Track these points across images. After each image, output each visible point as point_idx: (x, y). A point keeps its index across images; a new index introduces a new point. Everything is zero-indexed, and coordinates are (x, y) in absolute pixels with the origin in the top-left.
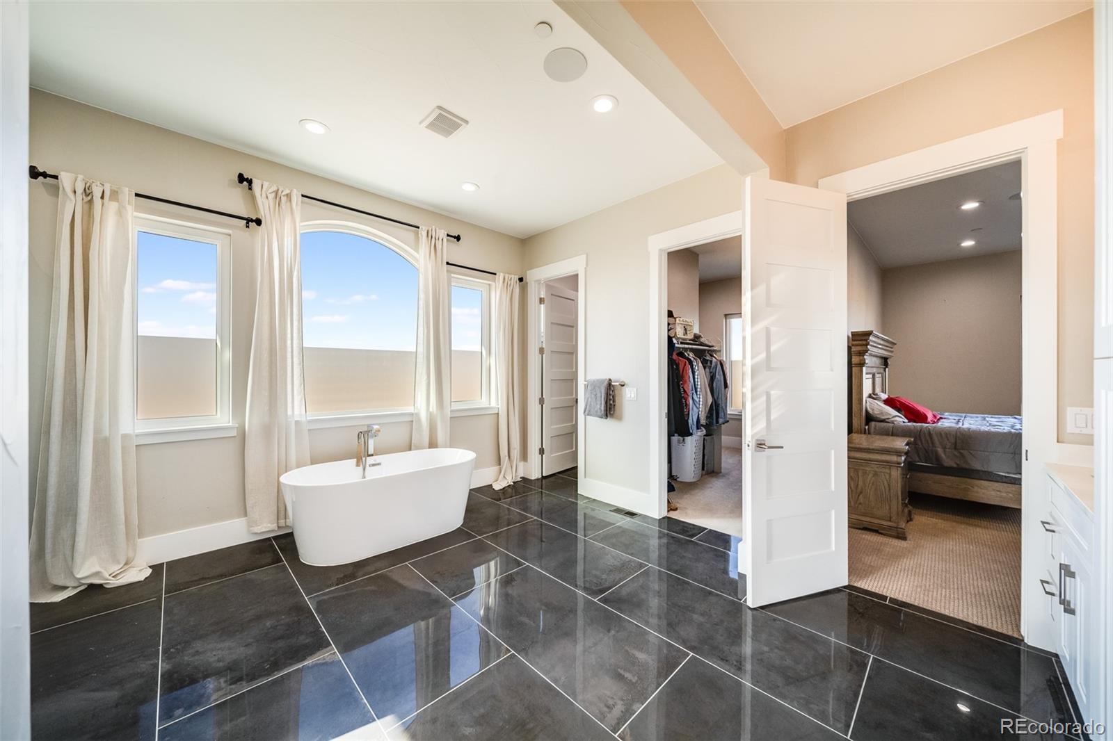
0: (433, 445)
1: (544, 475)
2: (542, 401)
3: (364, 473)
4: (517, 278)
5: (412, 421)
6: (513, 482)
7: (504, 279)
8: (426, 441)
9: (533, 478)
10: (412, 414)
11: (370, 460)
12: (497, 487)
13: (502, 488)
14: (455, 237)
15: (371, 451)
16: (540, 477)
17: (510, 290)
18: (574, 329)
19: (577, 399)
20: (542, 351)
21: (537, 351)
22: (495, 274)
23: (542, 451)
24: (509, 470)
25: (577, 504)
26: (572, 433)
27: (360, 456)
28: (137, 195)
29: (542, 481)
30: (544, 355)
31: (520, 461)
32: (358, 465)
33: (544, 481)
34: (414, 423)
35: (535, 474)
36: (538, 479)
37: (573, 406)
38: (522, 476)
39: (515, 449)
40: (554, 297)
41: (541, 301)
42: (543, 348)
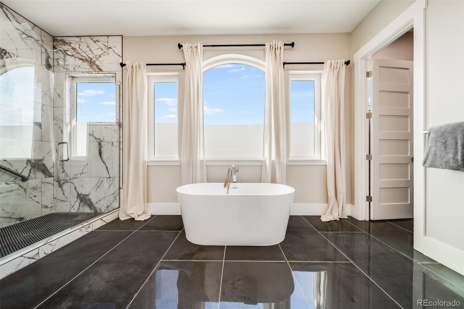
0: (273, 181)
1: (372, 219)
2: (369, 157)
3: (228, 191)
4: (343, 61)
5: (262, 165)
6: (339, 218)
7: (331, 65)
8: (269, 177)
9: (360, 219)
10: (262, 161)
11: (232, 185)
12: (324, 219)
13: (328, 221)
14: (290, 45)
15: (235, 180)
16: (368, 219)
17: (336, 71)
18: (409, 95)
19: (413, 158)
20: (369, 116)
21: (364, 116)
22: (323, 63)
23: (369, 199)
24: (336, 208)
25: (411, 262)
26: (407, 188)
27: (227, 182)
28: (147, 65)
29: (370, 224)
30: (371, 119)
31: (347, 203)
32: (225, 186)
33: (371, 223)
34: (263, 166)
35: (362, 215)
36: (365, 221)
37: (407, 164)
38: (350, 215)
39: (342, 193)
40: (381, 68)
41: (368, 74)
42: (370, 113)
